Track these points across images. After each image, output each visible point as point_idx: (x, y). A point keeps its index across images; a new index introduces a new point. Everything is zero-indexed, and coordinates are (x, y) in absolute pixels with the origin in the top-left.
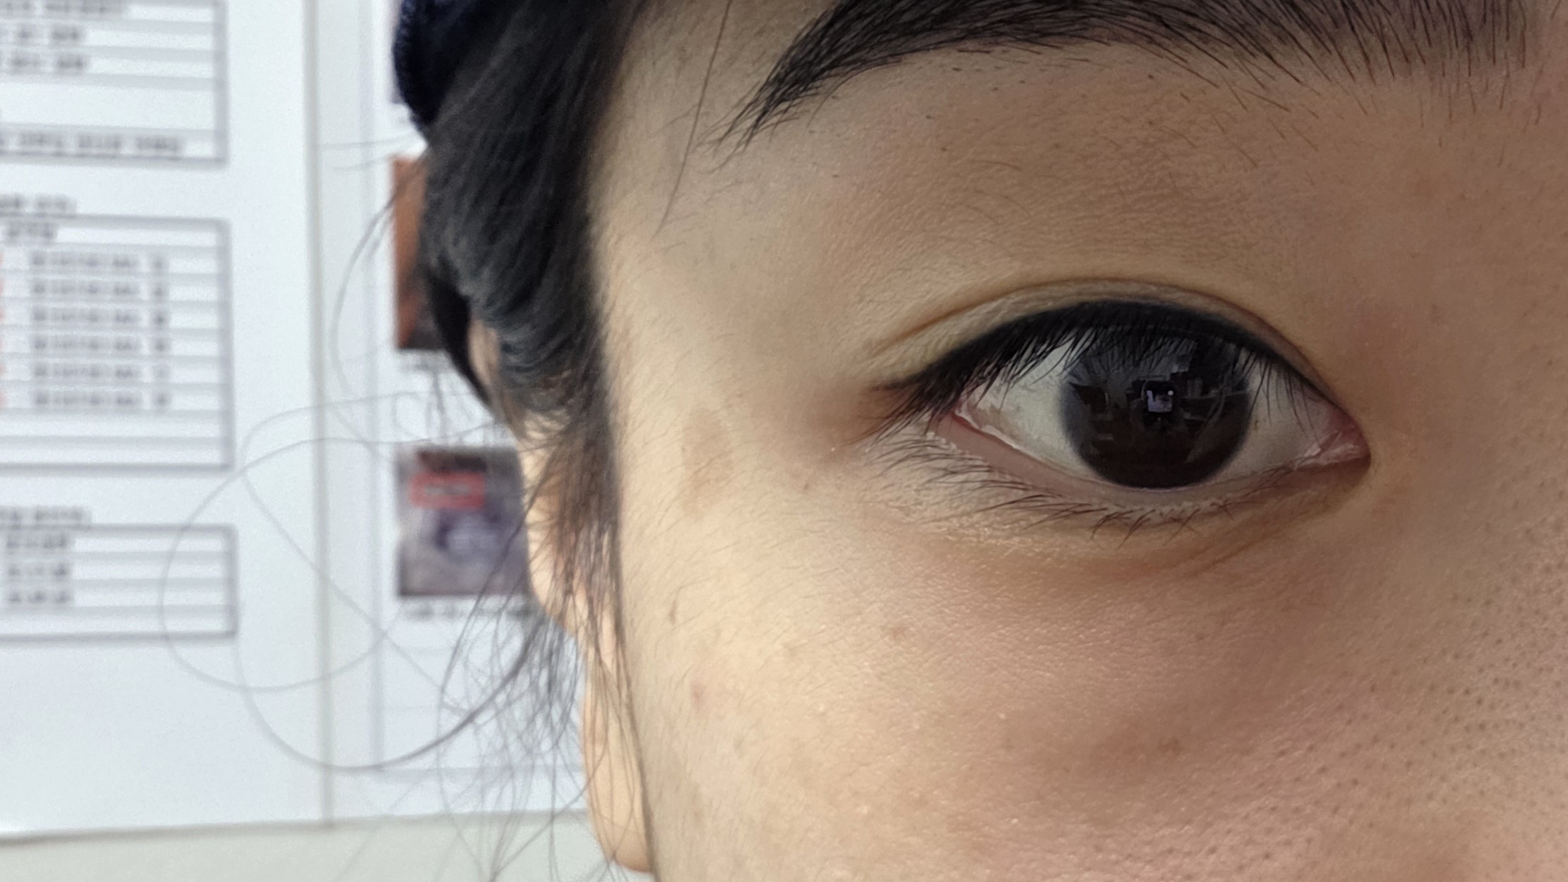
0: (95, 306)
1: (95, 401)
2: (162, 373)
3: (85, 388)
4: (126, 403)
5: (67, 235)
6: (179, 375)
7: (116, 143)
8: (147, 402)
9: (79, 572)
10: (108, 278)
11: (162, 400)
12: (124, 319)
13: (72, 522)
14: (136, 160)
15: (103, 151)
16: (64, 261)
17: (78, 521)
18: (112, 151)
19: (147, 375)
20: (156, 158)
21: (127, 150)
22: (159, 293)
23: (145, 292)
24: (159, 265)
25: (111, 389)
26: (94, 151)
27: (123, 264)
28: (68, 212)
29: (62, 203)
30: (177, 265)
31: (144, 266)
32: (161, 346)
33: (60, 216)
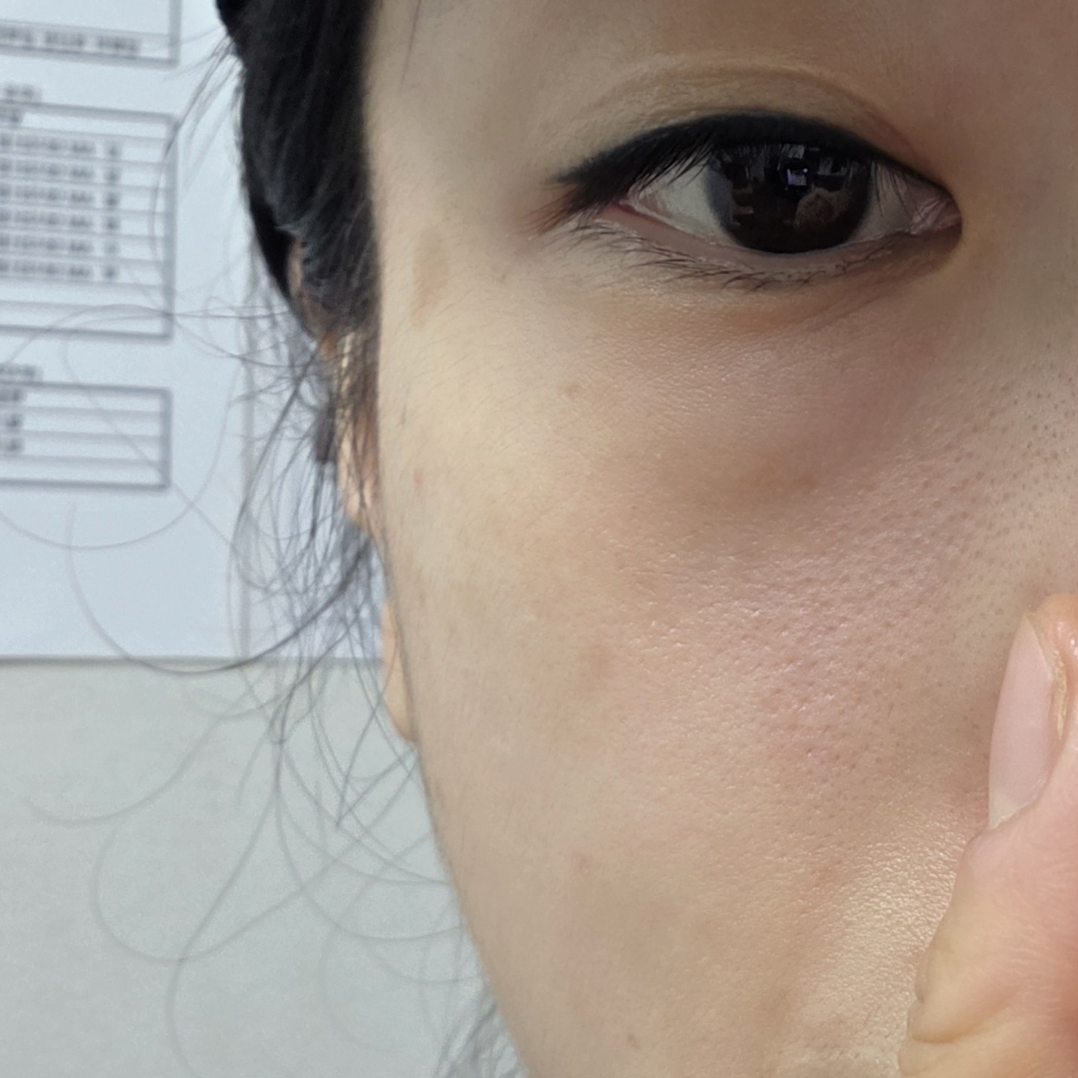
0: (55, 186)
1: (51, 270)
2: (112, 249)
3: (41, 258)
4: (79, 274)
5: (32, 121)
6: (128, 251)
7: (80, 41)
8: (98, 274)
9: (29, 424)
10: (67, 162)
11: (110, 273)
12: (80, 199)
13: (26, 378)
14: (97, 57)
15: (68, 48)
16: (29, 144)
17: (31, 378)
18: (75, 48)
19: (98, 251)
20: (114, 56)
21: (90, 47)
22: (113, 177)
23: (100, 175)
24: (113, 152)
25: (65, 260)
26: (60, 47)
27: (81, 149)
28: (33, 100)
29: (28, 92)
30: (129, 153)
31: (100, 151)
32: (112, 225)
33: (26, 103)
